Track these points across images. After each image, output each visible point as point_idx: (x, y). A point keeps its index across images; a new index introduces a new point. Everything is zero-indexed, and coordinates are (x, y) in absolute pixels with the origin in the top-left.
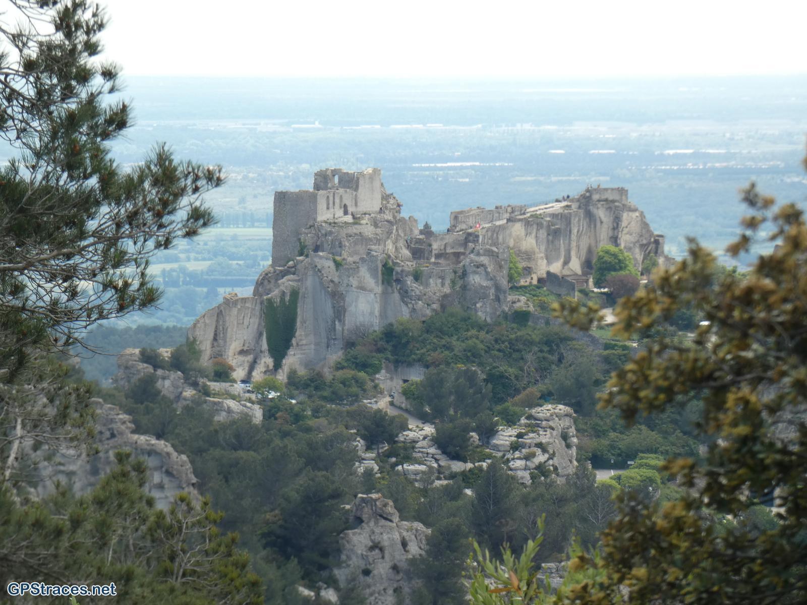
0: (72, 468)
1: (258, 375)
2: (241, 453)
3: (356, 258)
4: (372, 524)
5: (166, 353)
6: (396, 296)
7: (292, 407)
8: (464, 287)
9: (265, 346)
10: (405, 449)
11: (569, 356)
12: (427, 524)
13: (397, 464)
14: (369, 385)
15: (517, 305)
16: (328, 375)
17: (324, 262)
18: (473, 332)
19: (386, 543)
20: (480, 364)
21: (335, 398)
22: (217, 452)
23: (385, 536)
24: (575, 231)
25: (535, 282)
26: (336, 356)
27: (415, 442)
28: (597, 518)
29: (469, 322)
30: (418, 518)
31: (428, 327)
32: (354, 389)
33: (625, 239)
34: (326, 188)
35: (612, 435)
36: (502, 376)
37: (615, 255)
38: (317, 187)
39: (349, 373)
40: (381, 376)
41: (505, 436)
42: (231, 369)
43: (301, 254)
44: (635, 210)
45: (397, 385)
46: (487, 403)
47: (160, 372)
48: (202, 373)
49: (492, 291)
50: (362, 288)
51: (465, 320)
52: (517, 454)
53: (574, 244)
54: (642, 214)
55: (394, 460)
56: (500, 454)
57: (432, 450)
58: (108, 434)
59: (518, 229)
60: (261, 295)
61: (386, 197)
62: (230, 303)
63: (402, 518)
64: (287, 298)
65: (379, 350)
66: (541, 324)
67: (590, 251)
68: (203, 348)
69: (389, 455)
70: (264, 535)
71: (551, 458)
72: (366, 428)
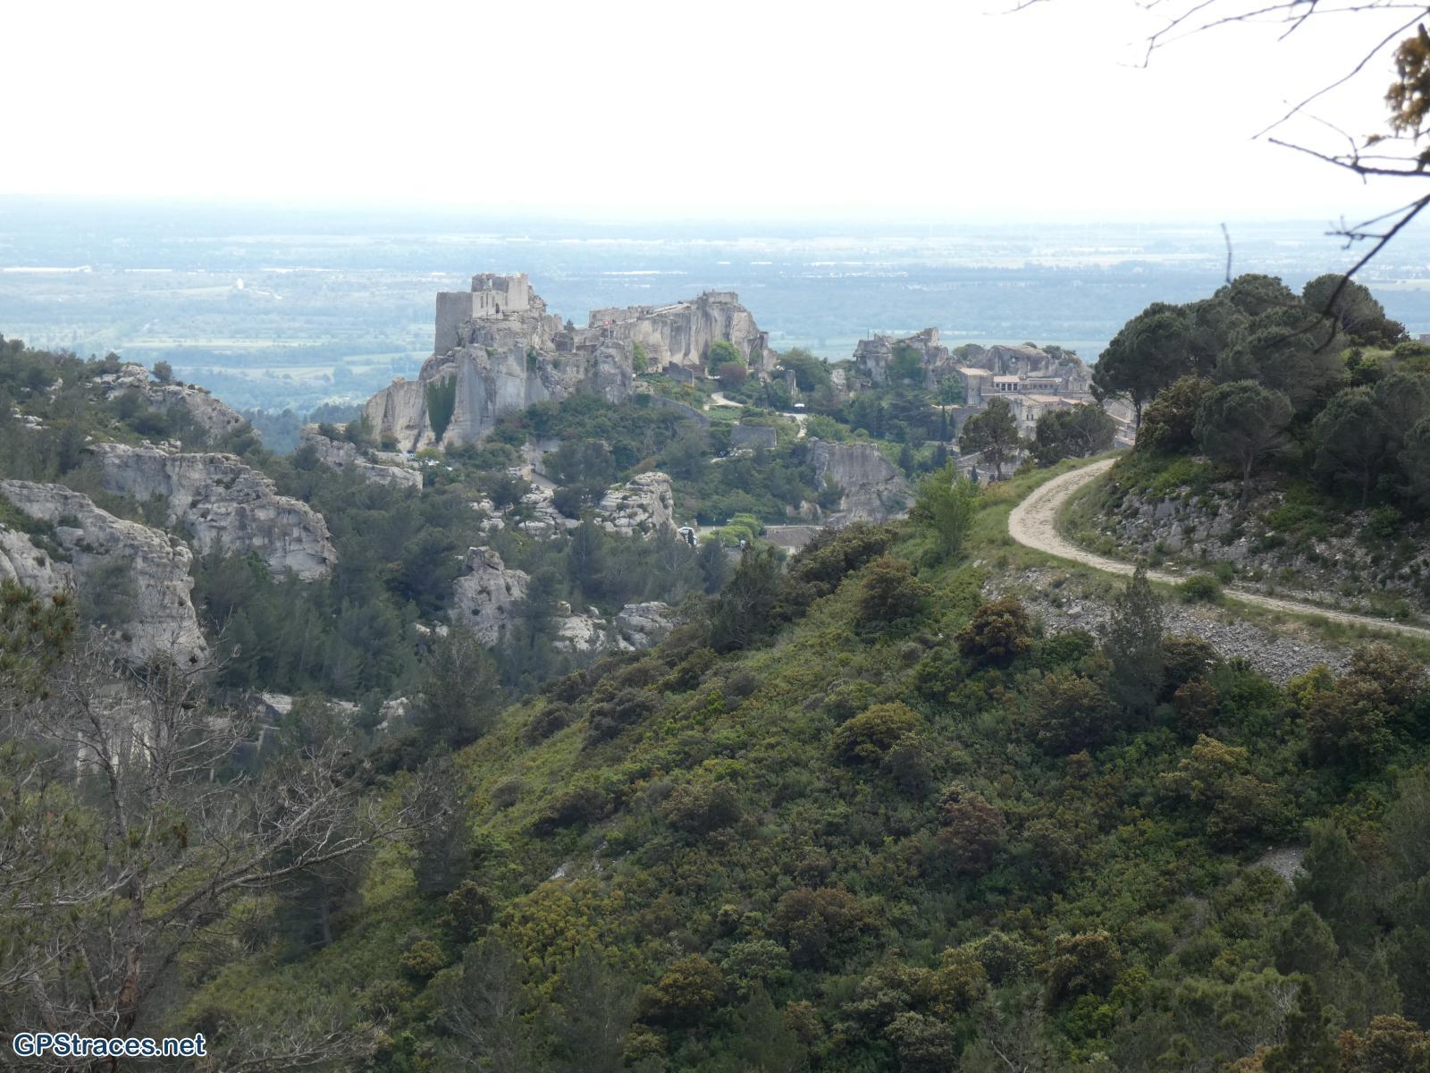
0: (223, 524)
1: (421, 446)
2: (374, 513)
3: (505, 349)
4: (481, 572)
5: (341, 427)
6: (539, 381)
7: (448, 473)
8: (596, 374)
9: (428, 422)
10: (528, 509)
11: (680, 432)
12: (527, 572)
13: (520, 522)
14: (515, 455)
15: (640, 390)
16: (480, 446)
17: (478, 351)
18: (602, 411)
19: (492, 588)
20: (608, 439)
21: (486, 465)
22: (353, 511)
23: (492, 582)
24: (694, 328)
25: (660, 370)
26: (488, 431)
27: (536, 503)
28: (672, 566)
29: (599, 403)
30: (522, 567)
31: (565, 407)
32: (501, 459)
33: (736, 335)
34: (481, 290)
35: (715, 497)
36: (625, 449)
37: (726, 349)
38: (474, 289)
39: (497, 445)
40: (526, 447)
41: (613, 498)
42: (397, 441)
43: (459, 345)
44: (745, 311)
45: (538, 455)
46: (611, 471)
47: (335, 443)
48: (372, 444)
49: (619, 377)
50: (510, 374)
51: (596, 401)
52: (622, 513)
53: (693, 339)
54: (750, 315)
55: (518, 518)
56: (607, 514)
57: (550, 510)
58: (254, 495)
59: (646, 326)
60: (425, 379)
61: (532, 298)
62: (397, 385)
63: (507, 567)
64: (447, 382)
65: (524, 427)
66: (659, 405)
67: (706, 345)
68: (374, 423)
69: (514, 514)
70: (387, 582)
71: (651, 516)
72: (495, 491)
